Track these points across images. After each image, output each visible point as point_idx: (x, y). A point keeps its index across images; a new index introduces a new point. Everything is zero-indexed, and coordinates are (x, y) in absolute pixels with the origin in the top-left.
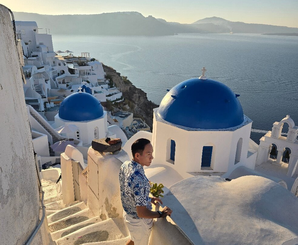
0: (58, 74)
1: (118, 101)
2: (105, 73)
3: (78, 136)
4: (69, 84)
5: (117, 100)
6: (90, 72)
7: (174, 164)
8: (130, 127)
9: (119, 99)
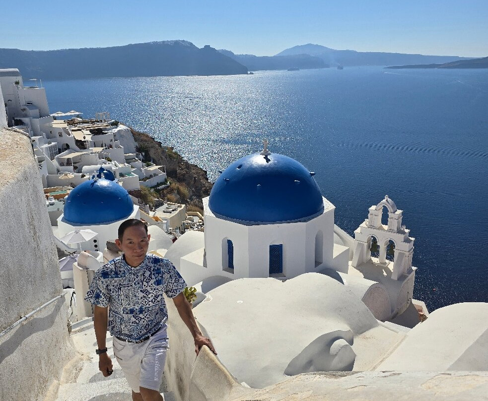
0: (59, 149)
1: (160, 187)
2: (136, 144)
3: (96, 246)
4: (77, 165)
5: (158, 185)
6: (111, 143)
7: (233, 273)
8: (181, 228)
9: (162, 184)
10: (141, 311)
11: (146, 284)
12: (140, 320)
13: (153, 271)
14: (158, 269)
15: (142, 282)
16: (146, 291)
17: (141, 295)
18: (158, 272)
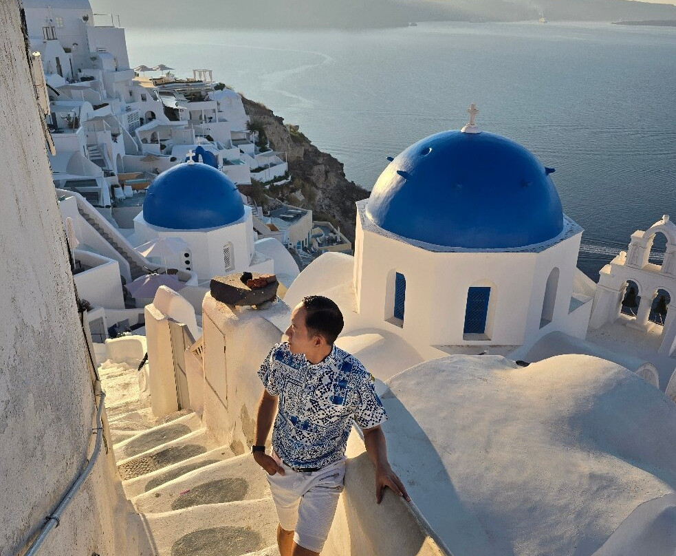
0: (142, 119)
1: (279, 183)
2: (248, 118)
3: (187, 262)
5: (276, 179)
6: (213, 116)
7: (402, 326)
8: (305, 242)
9: (280, 178)
10: (306, 426)
11: (319, 394)
12: (303, 438)
13: (336, 380)
14: (344, 381)
15: (315, 388)
16: (316, 404)
17: (309, 405)
18: (342, 384)
